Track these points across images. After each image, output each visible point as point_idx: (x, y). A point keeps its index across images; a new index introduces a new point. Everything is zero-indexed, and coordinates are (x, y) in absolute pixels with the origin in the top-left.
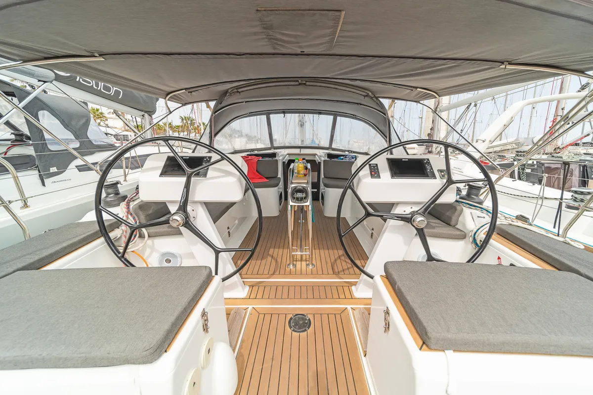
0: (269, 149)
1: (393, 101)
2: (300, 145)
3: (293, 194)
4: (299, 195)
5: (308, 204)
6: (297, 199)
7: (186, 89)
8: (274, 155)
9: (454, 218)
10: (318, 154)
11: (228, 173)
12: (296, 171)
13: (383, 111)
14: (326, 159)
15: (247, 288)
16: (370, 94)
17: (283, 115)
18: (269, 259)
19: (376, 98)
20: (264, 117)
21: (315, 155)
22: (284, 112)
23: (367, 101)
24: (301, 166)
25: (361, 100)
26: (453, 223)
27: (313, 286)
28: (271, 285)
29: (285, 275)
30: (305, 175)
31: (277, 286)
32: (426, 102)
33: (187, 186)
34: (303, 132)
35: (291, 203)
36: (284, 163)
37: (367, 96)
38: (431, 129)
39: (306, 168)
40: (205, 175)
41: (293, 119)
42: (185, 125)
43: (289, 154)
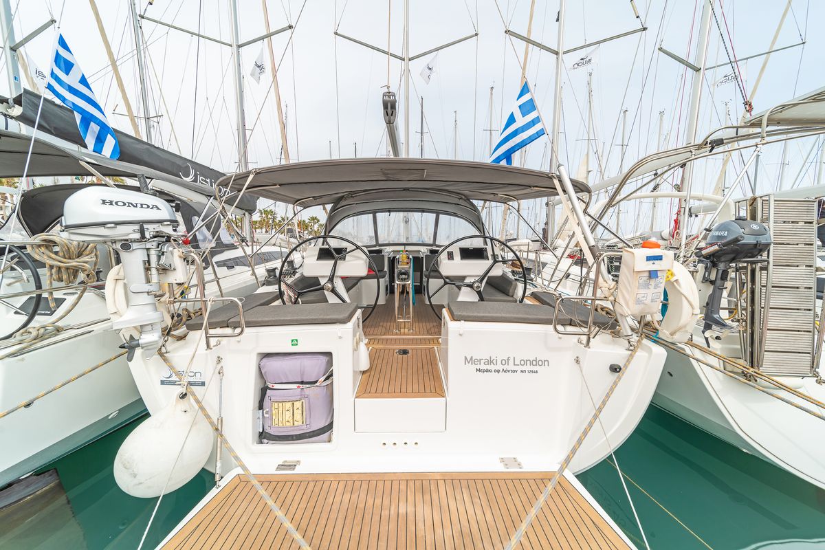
0: (375, 246)
1: (485, 203)
2: (405, 242)
3: (398, 276)
4: (403, 276)
5: (409, 282)
6: (402, 279)
7: (313, 197)
8: (380, 251)
9: (511, 291)
10: (423, 251)
11: (359, 258)
12: (400, 260)
13: (475, 208)
14: (429, 254)
15: (367, 340)
16: (463, 197)
17: (388, 213)
18: (380, 328)
19: (468, 199)
20: (371, 216)
21: (419, 252)
22: (389, 211)
23: (461, 202)
24: (405, 256)
25: (456, 201)
26: (511, 294)
27: (412, 339)
28: (383, 339)
29: (392, 334)
30: (408, 263)
31: (387, 339)
32: (511, 203)
33: (335, 265)
34: (407, 229)
35: (397, 282)
36: (389, 258)
37: (461, 198)
38: (545, 224)
39: (408, 258)
40: (344, 259)
41: (398, 216)
42: (264, 220)
43: (394, 251)
